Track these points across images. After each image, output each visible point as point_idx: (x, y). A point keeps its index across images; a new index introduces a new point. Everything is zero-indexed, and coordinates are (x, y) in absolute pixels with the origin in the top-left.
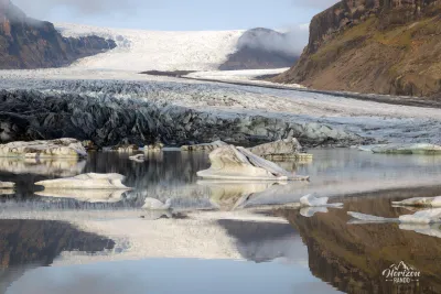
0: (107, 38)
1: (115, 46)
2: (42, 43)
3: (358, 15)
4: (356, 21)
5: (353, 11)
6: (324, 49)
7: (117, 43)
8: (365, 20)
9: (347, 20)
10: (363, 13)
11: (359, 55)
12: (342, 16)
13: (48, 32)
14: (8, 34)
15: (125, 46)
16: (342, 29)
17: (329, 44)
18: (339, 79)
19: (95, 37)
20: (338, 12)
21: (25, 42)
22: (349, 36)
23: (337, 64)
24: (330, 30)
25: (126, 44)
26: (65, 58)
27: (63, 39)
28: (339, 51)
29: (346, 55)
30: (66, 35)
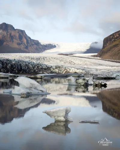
0: (54, 45)
1: (56, 47)
2: (35, 46)
3: (117, 38)
4: (116, 39)
5: (116, 36)
6: (107, 47)
7: (56, 46)
8: (119, 39)
9: (114, 39)
10: (118, 37)
11: (116, 49)
12: (112, 38)
13: (37, 43)
14: (26, 43)
15: (59, 47)
16: (112, 42)
17: (109, 46)
18: (110, 56)
19: (50, 45)
20: (111, 37)
21: (30, 46)
22: (114, 43)
23: (110, 52)
24: (109, 42)
25: (59, 46)
26: (42, 50)
27: (41, 45)
28: (111, 48)
29: (113, 49)
30: (42, 44)
